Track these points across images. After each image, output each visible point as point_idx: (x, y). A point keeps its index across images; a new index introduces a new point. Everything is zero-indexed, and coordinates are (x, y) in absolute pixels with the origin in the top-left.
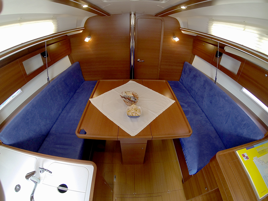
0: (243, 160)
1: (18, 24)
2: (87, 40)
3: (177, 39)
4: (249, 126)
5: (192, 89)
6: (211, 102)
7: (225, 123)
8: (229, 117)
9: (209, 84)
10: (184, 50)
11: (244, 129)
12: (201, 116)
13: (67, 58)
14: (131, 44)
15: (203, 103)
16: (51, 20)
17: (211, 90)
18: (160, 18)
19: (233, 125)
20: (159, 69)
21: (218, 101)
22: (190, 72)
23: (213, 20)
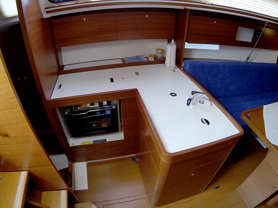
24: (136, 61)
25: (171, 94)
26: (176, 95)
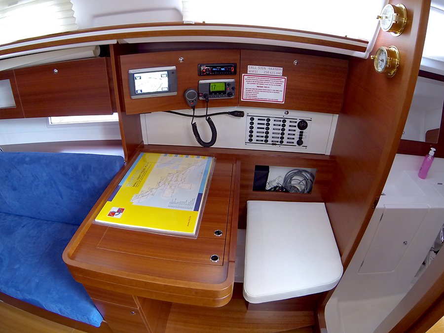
0: (118, 221)
4: (91, 166)
6: (15, 189)
7: (60, 198)
8: (55, 183)
11: (88, 177)
12: (23, 227)
15: (5, 202)
19: (72, 189)
21: (21, 176)
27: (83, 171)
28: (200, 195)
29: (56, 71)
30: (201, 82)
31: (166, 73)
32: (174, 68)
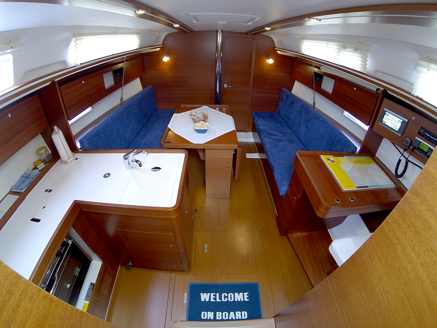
0: (328, 164)
1: (113, 36)
2: (166, 59)
3: (271, 61)
4: (342, 141)
5: (289, 119)
6: (307, 128)
8: (324, 137)
9: (307, 109)
10: (281, 74)
13: (138, 80)
14: (217, 69)
15: (300, 131)
16: (136, 35)
17: (307, 114)
18: (252, 36)
20: (251, 97)
22: (287, 99)
23: (304, 38)
24: (29, 181)
25: (105, 176)
26: (109, 174)
27: (338, 140)
28: (367, 187)
29: (355, 89)
30: (417, 138)
31: (402, 121)
32: (407, 120)
